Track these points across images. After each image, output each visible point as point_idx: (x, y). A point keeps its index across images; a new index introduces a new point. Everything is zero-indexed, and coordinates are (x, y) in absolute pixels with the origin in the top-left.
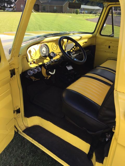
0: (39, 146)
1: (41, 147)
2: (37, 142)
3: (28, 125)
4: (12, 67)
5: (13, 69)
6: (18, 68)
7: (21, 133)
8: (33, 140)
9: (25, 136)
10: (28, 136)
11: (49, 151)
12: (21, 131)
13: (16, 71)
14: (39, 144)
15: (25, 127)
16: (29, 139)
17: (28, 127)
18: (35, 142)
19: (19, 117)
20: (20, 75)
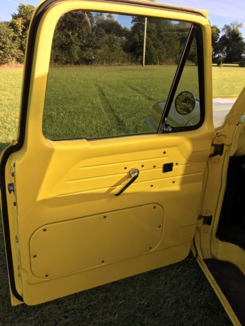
0: (222, 297)
1: (223, 300)
2: (219, 289)
3: (217, 254)
4: (220, 140)
5: (221, 144)
6: (230, 144)
7: (200, 261)
8: (215, 282)
9: (205, 270)
10: (209, 272)
11: (236, 316)
12: (202, 258)
13: (225, 148)
14: (222, 294)
15: (210, 256)
16: (210, 277)
17: (217, 259)
18: (217, 286)
19: (206, 231)
20: (230, 157)
